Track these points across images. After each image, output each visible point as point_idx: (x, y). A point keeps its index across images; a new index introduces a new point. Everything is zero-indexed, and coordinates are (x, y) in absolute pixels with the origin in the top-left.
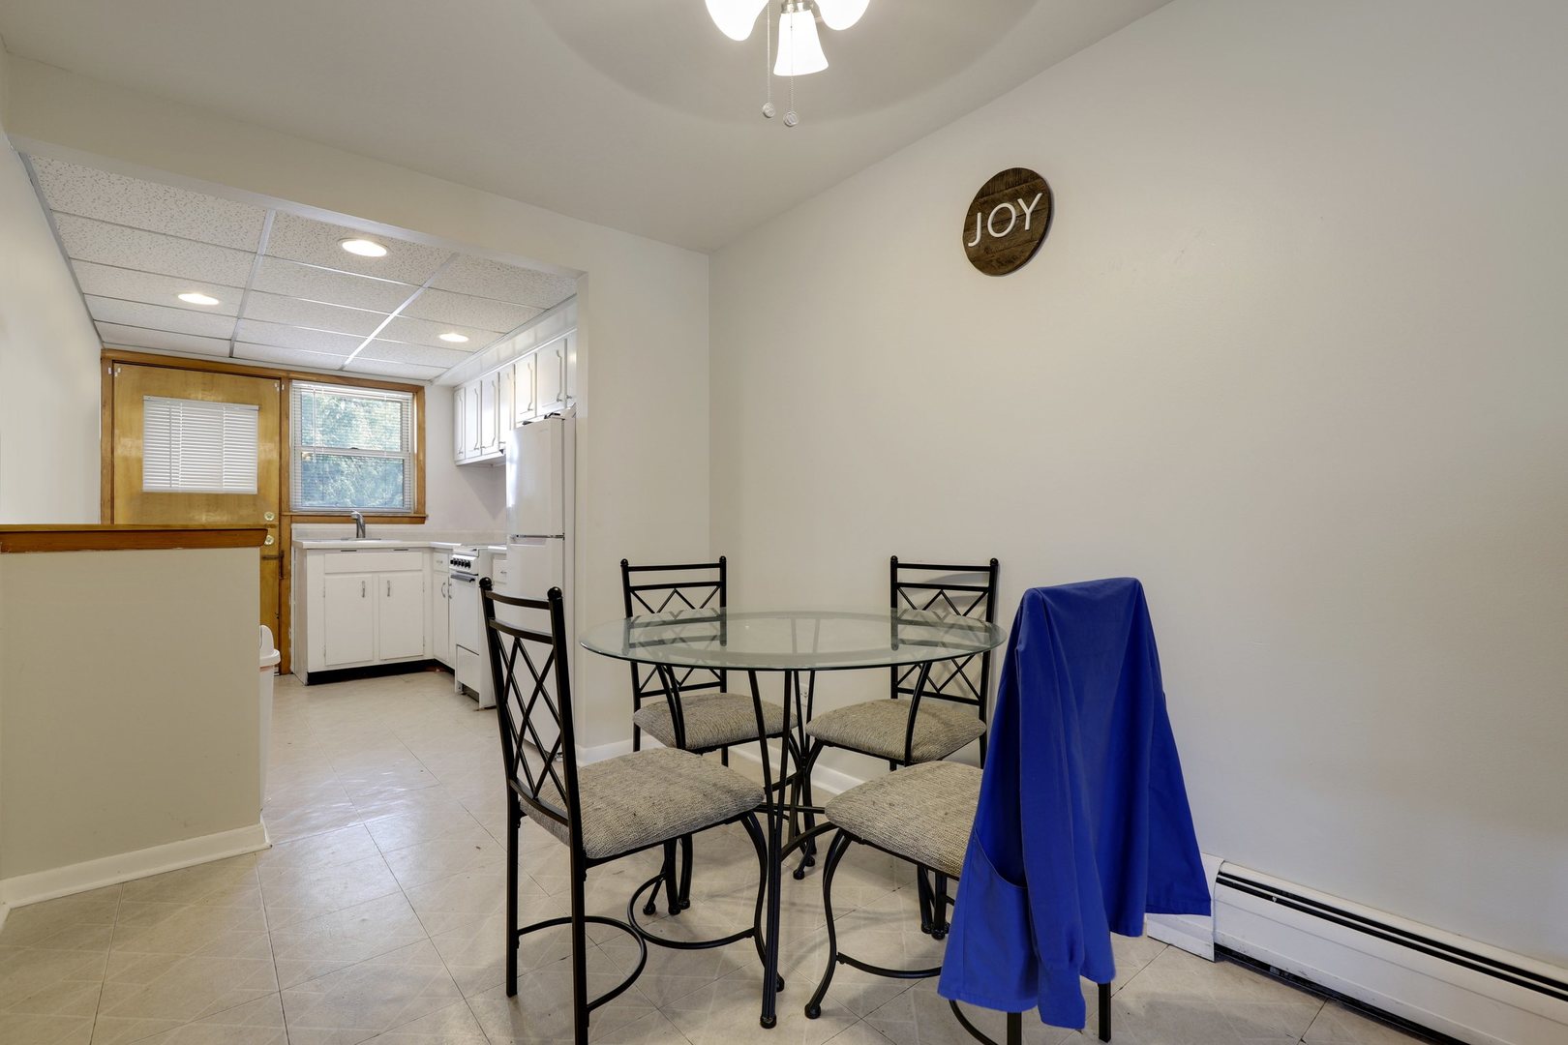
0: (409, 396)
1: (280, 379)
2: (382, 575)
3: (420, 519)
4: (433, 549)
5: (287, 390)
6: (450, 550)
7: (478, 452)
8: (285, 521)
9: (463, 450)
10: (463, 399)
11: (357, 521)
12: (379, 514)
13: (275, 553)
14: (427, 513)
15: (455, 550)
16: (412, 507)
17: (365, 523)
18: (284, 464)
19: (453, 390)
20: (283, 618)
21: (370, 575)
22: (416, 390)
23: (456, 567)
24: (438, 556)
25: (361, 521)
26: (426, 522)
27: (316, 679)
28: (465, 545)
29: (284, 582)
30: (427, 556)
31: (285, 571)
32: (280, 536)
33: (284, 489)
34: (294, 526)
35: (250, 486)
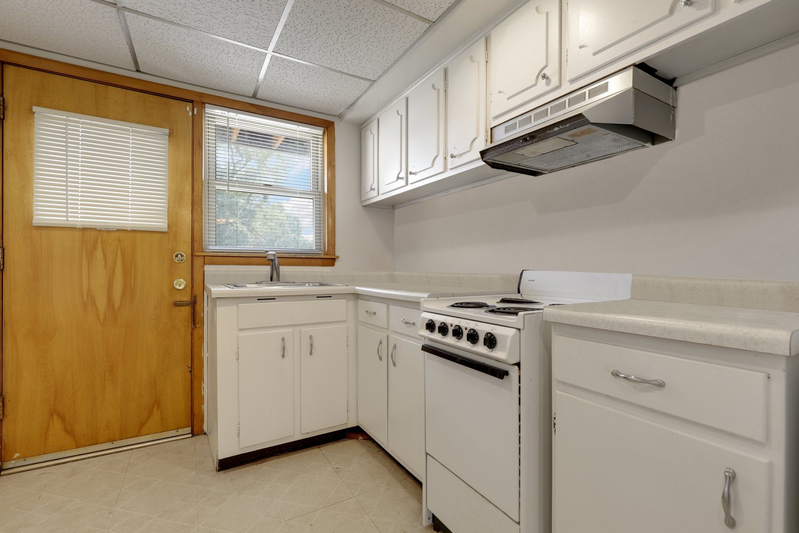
0: (319, 131)
1: (192, 102)
2: (303, 329)
3: (329, 260)
4: (357, 296)
5: (201, 115)
6: (415, 304)
7: (402, 183)
8: (198, 262)
9: (375, 186)
10: (375, 132)
11: (270, 262)
12: (292, 255)
13: (186, 298)
14: (337, 254)
15: (426, 306)
16: (322, 247)
17: (280, 264)
18: (196, 199)
19: (361, 127)
20: (196, 372)
21: (290, 330)
22: (327, 126)
23: (437, 336)
24: (363, 305)
25: (276, 261)
26: (336, 264)
27: (226, 465)
28: (436, 296)
29: (196, 332)
30: (351, 303)
31: (198, 319)
32: (192, 279)
33: (196, 226)
34: (208, 268)
35: (160, 223)
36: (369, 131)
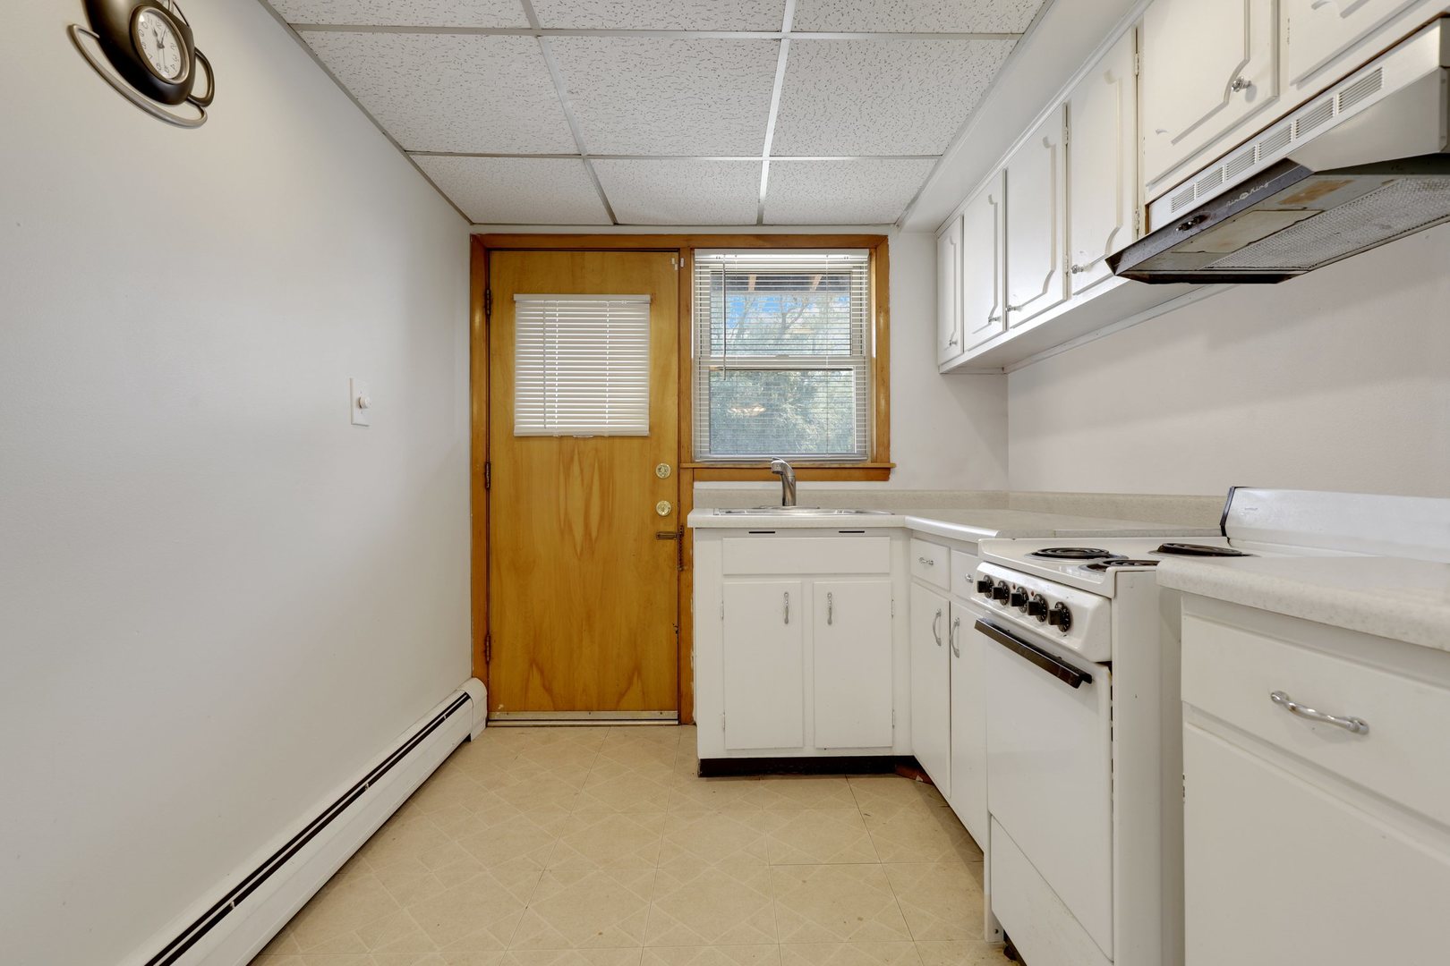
1: (678, 250)
2: (818, 582)
3: (882, 472)
4: (909, 533)
5: (688, 267)
7: (997, 327)
8: (686, 476)
9: (957, 337)
10: (958, 241)
11: (780, 475)
12: (817, 464)
13: (672, 528)
14: (893, 459)
16: (868, 449)
17: (796, 479)
18: (683, 388)
19: (936, 234)
20: (683, 633)
21: (798, 581)
22: (875, 245)
23: (993, 605)
24: (919, 548)
25: (790, 475)
26: (892, 476)
29: (683, 576)
30: (899, 545)
31: (685, 560)
32: (679, 501)
33: (683, 425)
34: (697, 485)
35: (637, 423)
36: (948, 240)
